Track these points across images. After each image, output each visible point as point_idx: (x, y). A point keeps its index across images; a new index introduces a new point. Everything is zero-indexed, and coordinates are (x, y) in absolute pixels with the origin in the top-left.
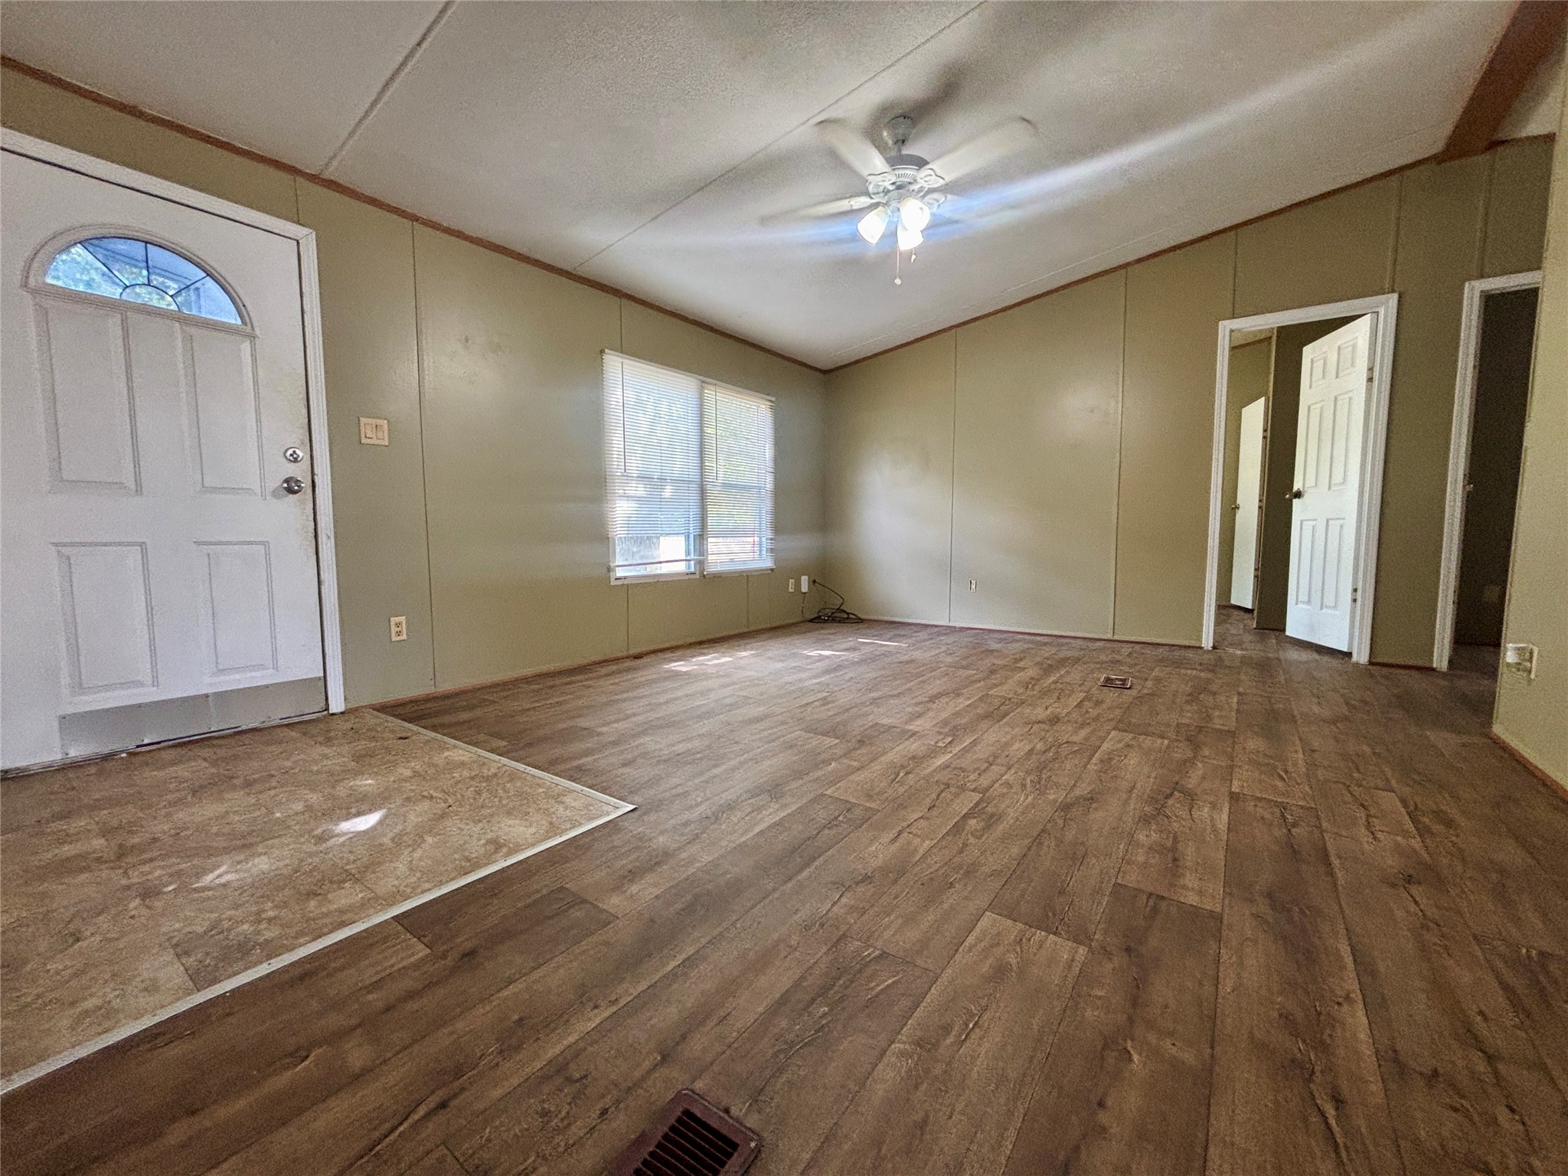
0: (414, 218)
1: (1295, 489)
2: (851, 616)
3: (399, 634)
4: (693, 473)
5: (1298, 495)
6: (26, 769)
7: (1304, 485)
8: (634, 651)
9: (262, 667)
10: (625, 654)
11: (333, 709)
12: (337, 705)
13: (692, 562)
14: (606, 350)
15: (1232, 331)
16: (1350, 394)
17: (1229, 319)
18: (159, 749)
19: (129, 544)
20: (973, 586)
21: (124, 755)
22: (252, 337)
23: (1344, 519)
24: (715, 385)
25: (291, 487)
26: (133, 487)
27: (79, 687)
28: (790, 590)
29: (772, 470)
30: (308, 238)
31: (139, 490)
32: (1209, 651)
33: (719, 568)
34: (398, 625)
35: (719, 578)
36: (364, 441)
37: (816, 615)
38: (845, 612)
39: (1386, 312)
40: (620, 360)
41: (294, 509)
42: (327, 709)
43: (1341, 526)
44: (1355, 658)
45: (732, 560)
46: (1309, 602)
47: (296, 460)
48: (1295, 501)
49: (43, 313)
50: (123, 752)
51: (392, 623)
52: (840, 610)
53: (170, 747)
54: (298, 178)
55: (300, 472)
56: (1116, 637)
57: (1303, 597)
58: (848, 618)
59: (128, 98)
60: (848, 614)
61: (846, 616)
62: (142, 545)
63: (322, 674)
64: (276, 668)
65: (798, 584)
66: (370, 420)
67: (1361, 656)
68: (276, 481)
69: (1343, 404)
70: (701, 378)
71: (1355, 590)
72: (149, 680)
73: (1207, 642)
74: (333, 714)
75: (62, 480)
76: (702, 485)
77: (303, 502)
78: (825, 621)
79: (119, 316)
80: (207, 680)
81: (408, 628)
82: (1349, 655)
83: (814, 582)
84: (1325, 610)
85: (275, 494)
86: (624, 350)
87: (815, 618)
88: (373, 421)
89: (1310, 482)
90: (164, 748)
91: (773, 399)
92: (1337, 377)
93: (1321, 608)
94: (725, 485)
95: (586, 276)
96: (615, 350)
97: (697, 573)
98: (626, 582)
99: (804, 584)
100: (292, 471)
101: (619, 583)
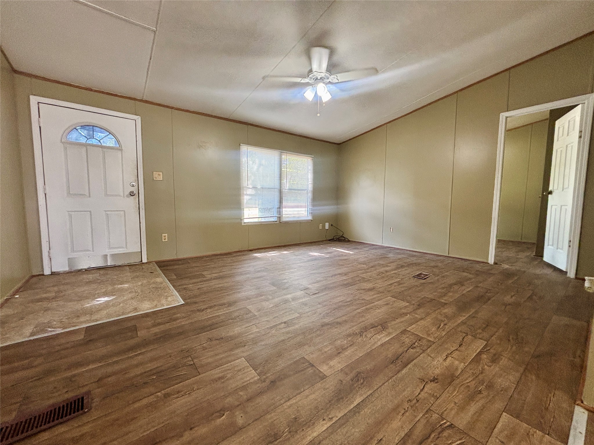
0: (172, 108)
1: (550, 190)
2: (346, 239)
3: (165, 239)
4: (277, 185)
5: (551, 193)
6: (59, 272)
7: (553, 189)
8: (250, 248)
9: (122, 247)
10: (247, 249)
11: (143, 262)
12: (145, 260)
13: (276, 217)
14: (241, 144)
15: (507, 117)
16: (572, 144)
17: (505, 112)
18: (94, 269)
19: (87, 211)
20: (392, 230)
21: (84, 270)
22: (121, 150)
23: (567, 206)
24: (287, 153)
25: (132, 194)
26: (88, 196)
27: (73, 251)
28: (320, 228)
29: (312, 183)
30: (138, 119)
31: (90, 196)
32: (491, 265)
33: (287, 220)
34: (165, 236)
35: (287, 224)
36: (155, 179)
37: (332, 238)
38: (344, 237)
39: (588, 103)
40: (246, 147)
41: (132, 201)
42: (142, 261)
43: (566, 209)
44: (568, 275)
45: (294, 217)
46: (553, 245)
47: (133, 186)
48: (550, 196)
49: (65, 149)
50: (84, 269)
51: (163, 236)
52: (342, 236)
53: (97, 269)
54: (136, 102)
55: (134, 189)
56: (450, 255)
57: (551, 243)
58: (345, 240)
59: (88, 86)
60: (345, 238)
61: (344, 239)
62: (90, 212)
63: (140, 251)
64: (126, 248)
65: (324, 226)
66: (156, 173)
67: (572, 274)
68: (127, 193)
69: (569, 149)
70: (280, 151)
71: (570, 241)
72: (91, 249)
73: (491, 260)
74: (143, 263)
75: (70, 194)
76: (281, 189)
77: (135, 198)
78: (335, 241)
79: (85, 147)
80: (107, 251)
81: (168, 238)
82: (566, 272)
83: (332, 225)
84: (558, 250)
85: (127, 196)
86: (249, 143)
87: (332, 239)
88: (157, 173)
89: (556, 187)
90: (95, 269)
91: (313, 156)
92: (568, 135)
93: (557, 249)
94: (290, 189)
95: (234, 119)
96: (245, 144)
97: (278, 221)
98: (248, 224)
99: (327, 226)
100: (132, 189)
101: (245, 224)
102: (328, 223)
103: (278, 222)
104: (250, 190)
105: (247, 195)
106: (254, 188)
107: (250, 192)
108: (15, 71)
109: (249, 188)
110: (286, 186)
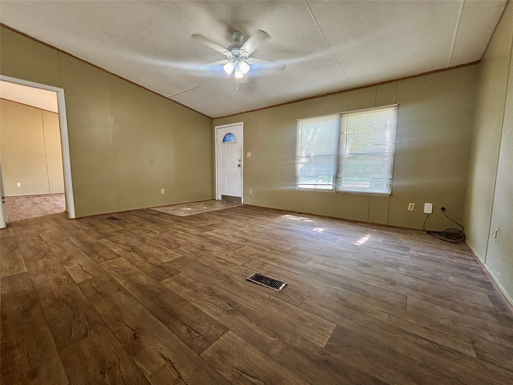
3: (251, 193)
4: (334, 152)
9: (235, 194)
11: (242, 203)
13: (332, 186)
22: (237, 143)
26: (227, 167)
27: (223, 192)
28: (409, 209)
30: (243, 123)
34: (251, 191)
36: (248, 157)
40: (302, 121)
47: (240, 161)
49: (222, 146)
52: (461, 232)
62: (227, 174)
63: (241, 197)
64: (237, 194)
65: (421, 208)
72: (227, 192)
75: (223, 166)
76: (339, 156)
77: (240, 168)
79: (227, 144)
80: (231, 194)
83: (443, 209)
87: (435, 232)
88: (249, 153)
95: (292, 101)
96: (300, 119)
97: (334, 190)
98: (301, 190)
99: (428, 208)
100: (239, 163)
101: (299, 189)
102: (431, 205)
103: (334, 192)
104: (304, 159)
105: (301, 163)
106: (308, 157)
107: (303, 160)
108: (213, 119)
109: (303, 157)
110: (346, 151)
